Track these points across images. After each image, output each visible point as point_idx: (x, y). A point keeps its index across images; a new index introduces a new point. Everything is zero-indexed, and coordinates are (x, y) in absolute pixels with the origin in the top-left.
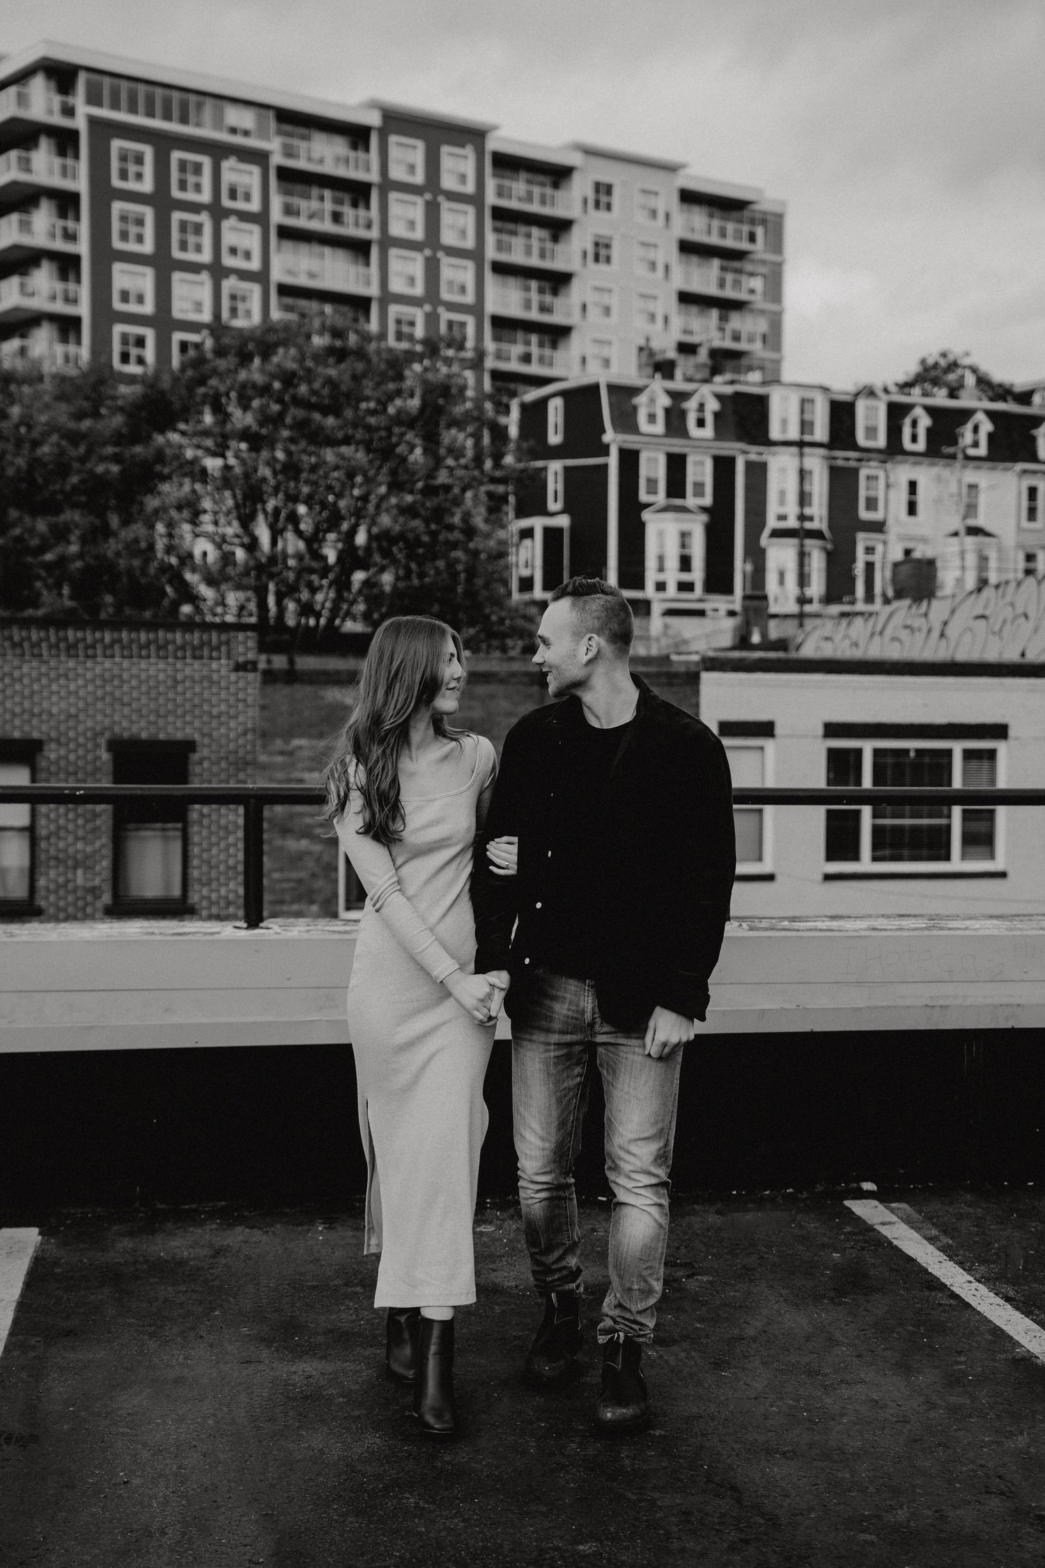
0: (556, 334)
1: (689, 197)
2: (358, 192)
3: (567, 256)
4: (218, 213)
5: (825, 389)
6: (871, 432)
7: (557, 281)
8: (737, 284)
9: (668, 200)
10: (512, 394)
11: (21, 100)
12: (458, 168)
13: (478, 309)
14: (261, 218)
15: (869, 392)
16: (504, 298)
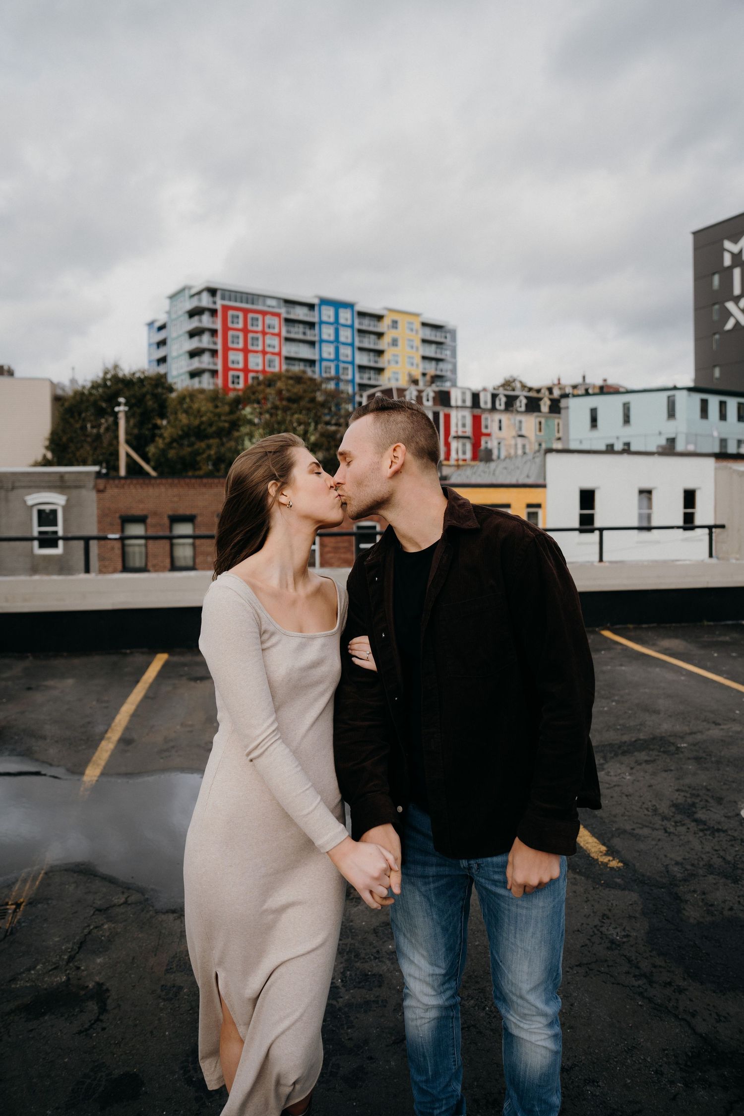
0: (380, 370)
1: (424, 324)
2: (311, 325)
3: (383, 344)
4: (264, 333)
5: (469, 389)
6: (486, 403)
7: (380, 353)
8: (441, 353)
9: (417, 325)
10: (365, 390)
11: (200, 300)
12: (345, 316)
13: (352, 363)
14: (279, 335)
15: (485, 390)
16: (363, 359)
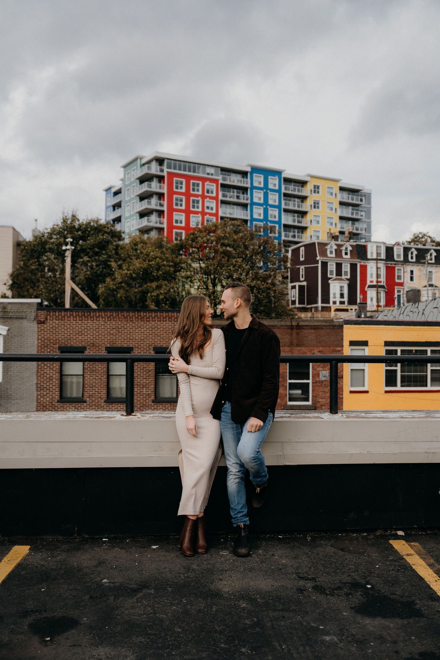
0: (303, 229)
1: (342, 189)
2: (244, 190)
3: (306, 206)
4: (204, 197)
5: (384, 243)
6: (399, 256)
7: (303, 214)
8: (357, 214)
9: (336, 190)
10: (289, 247)
11: (149, 168)
12: (273, 182)
13: (279, 222)
14: (216, 198)
15: (398, 244)
16: (287, 219)
